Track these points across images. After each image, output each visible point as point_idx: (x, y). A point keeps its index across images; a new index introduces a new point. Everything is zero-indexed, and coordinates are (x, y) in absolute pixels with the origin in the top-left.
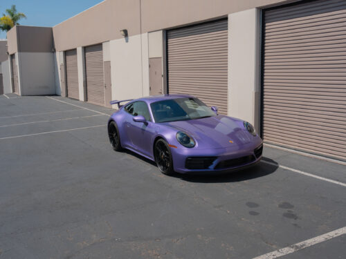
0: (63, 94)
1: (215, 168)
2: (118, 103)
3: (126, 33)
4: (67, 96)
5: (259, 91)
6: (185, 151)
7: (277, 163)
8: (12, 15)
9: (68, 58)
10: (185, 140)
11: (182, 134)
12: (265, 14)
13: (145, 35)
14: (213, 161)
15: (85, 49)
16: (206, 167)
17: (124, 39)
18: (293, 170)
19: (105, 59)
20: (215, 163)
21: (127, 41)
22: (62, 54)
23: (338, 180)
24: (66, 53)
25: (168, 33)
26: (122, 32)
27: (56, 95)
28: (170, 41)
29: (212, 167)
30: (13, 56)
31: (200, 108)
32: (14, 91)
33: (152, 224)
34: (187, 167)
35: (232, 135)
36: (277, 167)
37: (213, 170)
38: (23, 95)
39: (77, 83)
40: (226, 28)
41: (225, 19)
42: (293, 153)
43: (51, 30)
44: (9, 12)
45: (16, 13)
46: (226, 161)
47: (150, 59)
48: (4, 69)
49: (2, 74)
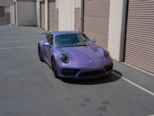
0: (39, 26)
1: (78, 76)
2: (46, 34)
4: (41, 27)
5: (124, 31)
7: (122, 75)
9: (42, 5)
10: (64, 59)
11: (64, 55)
14: (78, 72)
15: (49, 1)
16: (74, 75)
18: (128, 80)
20: (78, 73)
23: (149, 90)
24: (41, 3)
27: (36, 26)
32: (16, 23)
33: (24, 106)
34: (63, 74)
36: (120, 78)
37: (77, 77)
38: (18, 25)
42: (137, 70)
46: (85, 73)
47: (75, 8)
48: (11, 10)
49: (10, 13)
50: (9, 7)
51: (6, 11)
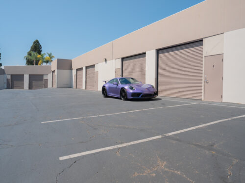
3: (106, 60)
4: (76, 88)
6: (131, 91)
8: (50, 56)
9: (78, 72)
10: (132, 88)
11: (130, 87)
12: (158, 51)
13: (114, 60)
15: (87, 67)
16: (138, 96)
17: (105, 62)
19: (96, 71)
20: (141, 95)
22: (75, 70)
24: (77, 70)
25: (123, 59)
27: (71, 87)
28: (124, 62)
29: (140, 96)
30: (53, 72)
31: (136, 83)
32: (52, 86)
34: (132, 96)
35: (147, 88)
38: (57, 87)
39: (82, 82)
41: (145, 53)
43: (71, 60)
47: (116, 69)
48: (49, 77)
49: (47, 80)
50: (47, 75)
51: (45, 77)
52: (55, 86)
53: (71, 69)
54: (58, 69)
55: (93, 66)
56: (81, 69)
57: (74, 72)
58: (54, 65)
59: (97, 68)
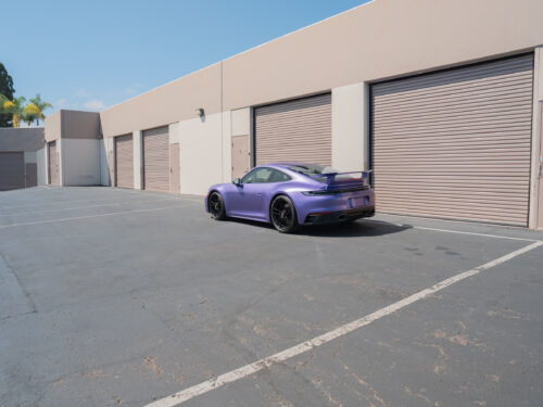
0: (113, 184)
3: (202, 113)
4: (116, 185)
5: (367, 160)
9: (118, 144)
13: (227, 114)
15: (144, 133)
17: (199, 118)
19: (171, 141)
21: (203, 121)
22: (112, 140)
24: (117, 139)
25: (255, 110)
26: (199, 112)
27: (100, 185)
28: (258, 118)
30: (52, 144)
32: (50, 182)
38: (65, 185)
40: (329, 102)
41: (329, 93)
43: (98, 114)
44: (33, 101)
45: (42, 102)
47: (232, 137)
48: (40, 158)
49: (35, 165)
50: (35, 151)
51: (28, 159)
52: (59, 181)
53: (99, 136)
54: (63, 136)
55: (164, 129)
56: (129, 136)
57: (108, 144)
58: (51, 127)
59: (174, 135)
